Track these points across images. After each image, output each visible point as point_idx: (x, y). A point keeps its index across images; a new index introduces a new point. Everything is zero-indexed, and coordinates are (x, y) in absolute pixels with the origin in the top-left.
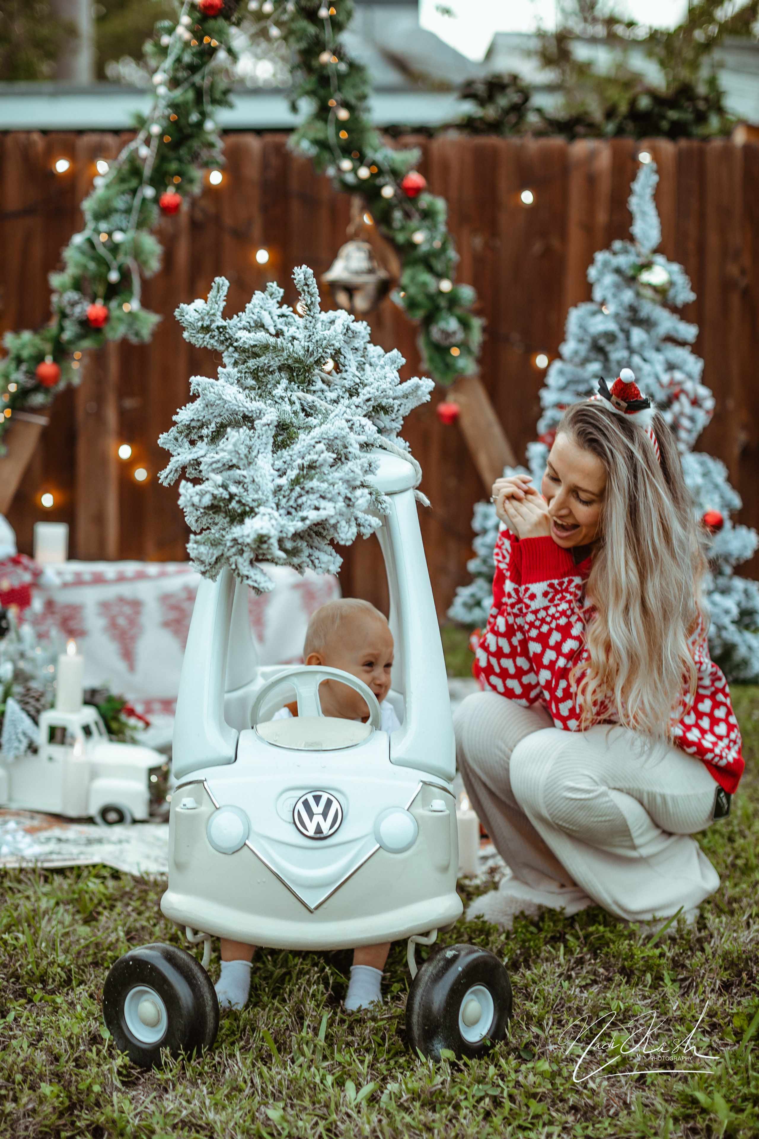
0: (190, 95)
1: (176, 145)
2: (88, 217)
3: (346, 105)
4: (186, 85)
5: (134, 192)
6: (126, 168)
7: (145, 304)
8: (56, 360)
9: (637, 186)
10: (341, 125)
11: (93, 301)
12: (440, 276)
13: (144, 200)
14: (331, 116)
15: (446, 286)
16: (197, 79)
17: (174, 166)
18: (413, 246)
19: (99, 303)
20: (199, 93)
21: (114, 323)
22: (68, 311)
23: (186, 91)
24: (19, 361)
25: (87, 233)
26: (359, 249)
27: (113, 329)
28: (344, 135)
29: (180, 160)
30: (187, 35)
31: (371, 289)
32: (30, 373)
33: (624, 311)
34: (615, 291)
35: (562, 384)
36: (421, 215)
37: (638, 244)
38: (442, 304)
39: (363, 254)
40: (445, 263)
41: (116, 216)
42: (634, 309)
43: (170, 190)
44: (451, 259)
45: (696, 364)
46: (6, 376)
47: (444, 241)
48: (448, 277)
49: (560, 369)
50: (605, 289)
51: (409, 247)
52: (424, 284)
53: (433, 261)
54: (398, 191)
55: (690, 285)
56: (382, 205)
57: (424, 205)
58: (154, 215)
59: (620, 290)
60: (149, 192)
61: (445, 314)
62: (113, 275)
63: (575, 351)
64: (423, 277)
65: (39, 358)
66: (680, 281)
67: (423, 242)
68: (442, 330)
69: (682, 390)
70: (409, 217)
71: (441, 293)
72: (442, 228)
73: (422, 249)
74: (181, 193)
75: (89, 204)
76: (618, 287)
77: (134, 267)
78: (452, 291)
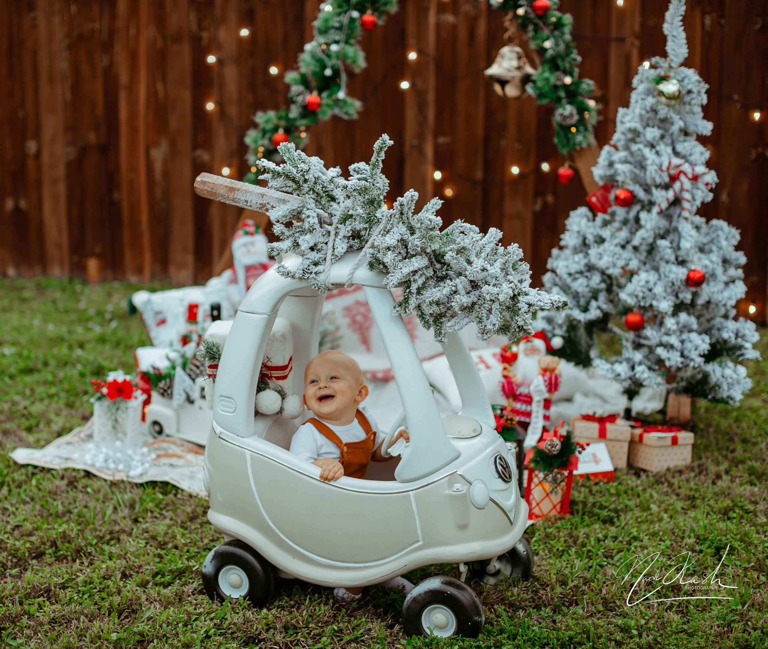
2: (315, 32)
5: (345, 14)
7: (351, 93)
11: (311, 92)
13: (352, 20)
15: (568, 80)
18: (545, 50)
19: (315, 93)
21: (324, 108)
22: (296, 99)
24: (264, 132)
25: (313, 43)
26: (512, 51)
27: (324, 113)
31: (517, 82)
33: (647, 112)
34: (643, 96)
35: (606, 163)
36: (551, 27)
37: (668, 59)
38: (562, 94)
39: (514, 56)
40: (570, 63)
41: (332, 31)
42: (654, 111)
43: (369, 12)
44: (575, 60)
45: (702, 154)
46: (255, 141)
47: (568, 47)
48: (571, 74)
49: (609, 152)
50: (639, 94)
51: (542, 51)
52: (547, 80)
53: (560, 62)
54: (530, 10)
55: (704, 91)
56: (520, 21)
57: (554, 19)
58: (358, 31)
59: (648, 95)
60: (355, 14)
61: (564, 101)
62: (328, 72)
63: (619, 140)
64: (547, 74)
65: (275, 129)
66: (695, 90)
67: (552, 48)
68: (561, 115)
69: (681, 172)
70: (542, 29)
71: (565, 86)
72: (568, 37)
73: (550, 53)
74: (377, 14)
75: (317, 24)
76: (649, 92)
77: (342, 67)
78: (572, 84)
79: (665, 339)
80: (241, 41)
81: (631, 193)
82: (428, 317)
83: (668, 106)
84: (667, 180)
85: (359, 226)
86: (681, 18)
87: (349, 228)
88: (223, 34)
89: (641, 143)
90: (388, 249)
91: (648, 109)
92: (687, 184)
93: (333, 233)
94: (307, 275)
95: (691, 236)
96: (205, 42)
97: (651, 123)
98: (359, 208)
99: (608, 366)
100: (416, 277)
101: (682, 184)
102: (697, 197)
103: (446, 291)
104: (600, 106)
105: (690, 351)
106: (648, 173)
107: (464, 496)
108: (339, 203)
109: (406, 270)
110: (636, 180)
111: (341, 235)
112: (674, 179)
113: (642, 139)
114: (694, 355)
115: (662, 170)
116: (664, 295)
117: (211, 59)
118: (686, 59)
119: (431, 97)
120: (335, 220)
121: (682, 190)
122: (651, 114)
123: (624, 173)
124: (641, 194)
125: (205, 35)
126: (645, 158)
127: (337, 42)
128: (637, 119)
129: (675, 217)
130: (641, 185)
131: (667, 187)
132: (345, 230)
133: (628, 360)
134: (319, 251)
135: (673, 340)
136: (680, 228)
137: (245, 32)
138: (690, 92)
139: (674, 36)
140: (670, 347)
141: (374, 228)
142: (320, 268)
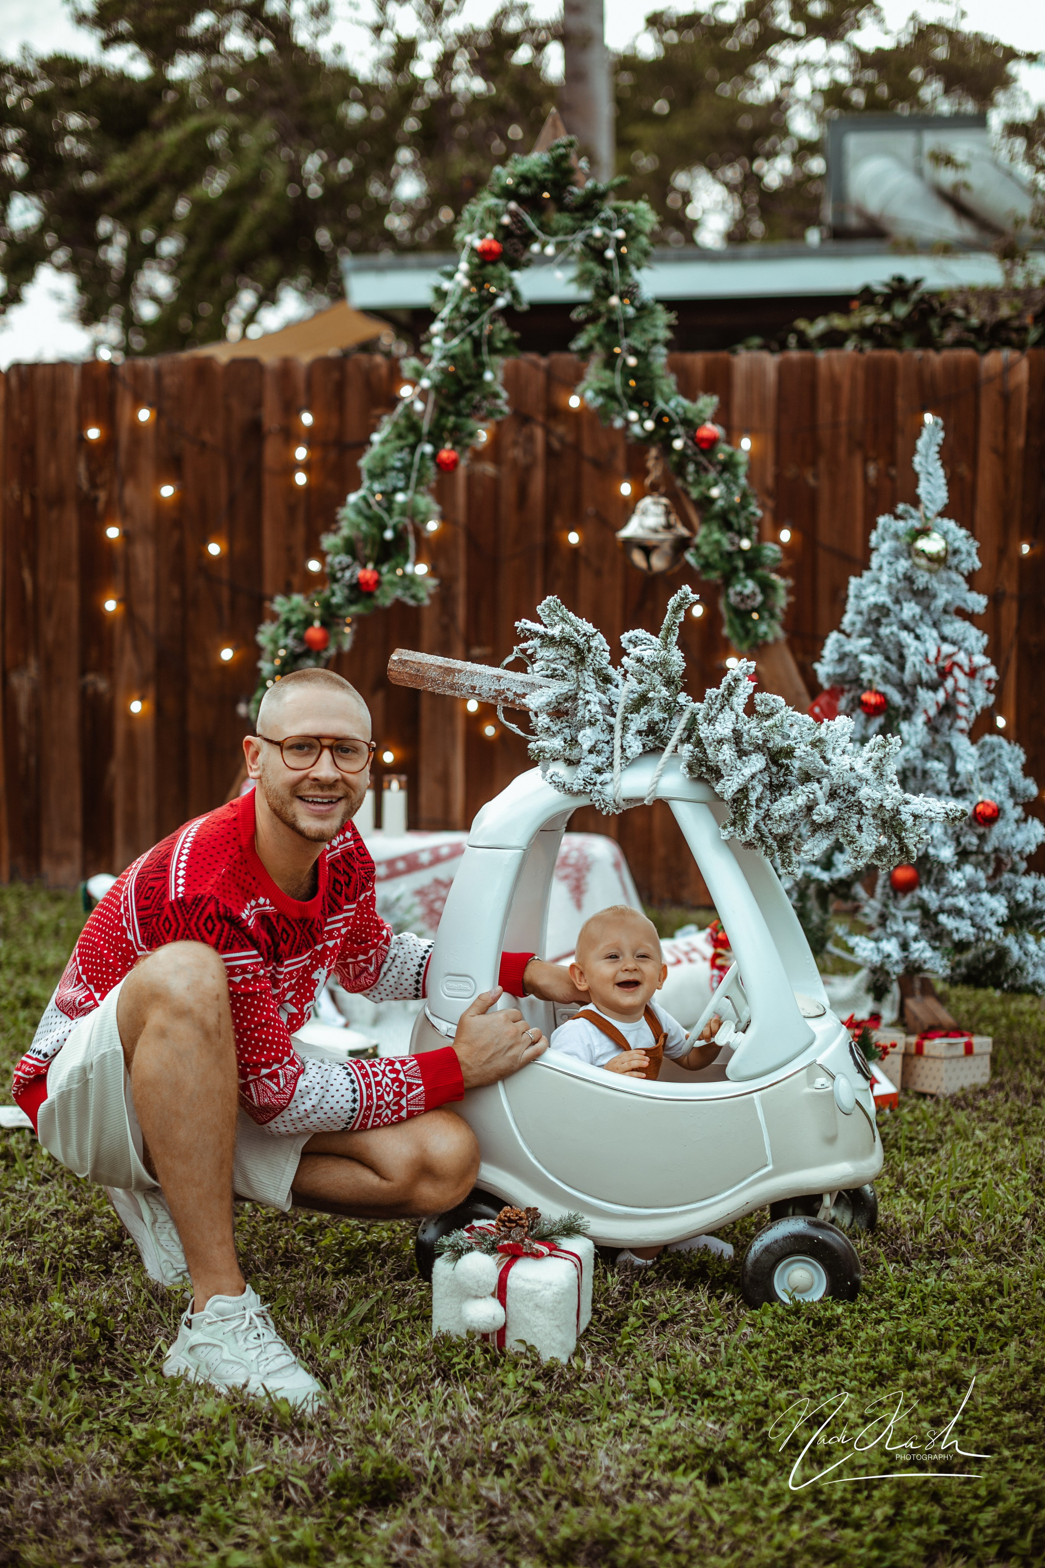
0: (468, 346)
1: (455, 398)
2: (365, 476)
3: (634, 352)
4: (462, 335)
5: (413, 448)
6: (403, 422)
8: (325, 624)
9: (920, 444)
10: (629, 373)
11: (364, 565)
12: (741, 534)
13: (423, 455)
14: (619, 363)
15: (745, 544)
16: (474, 328)
17: (451, 421)
18: (711, 501)
19: (371, 567)
20: (477, 343)
21: (386, 588)
22: (339, 575)
23: (463, 341)
24: (288, 625)
25: (362, 492)
26: (656, 503)
27: (385, 593)
28: (632, 383)
29: (458, 414)
30: (465, 282)
31: (666, 547)
32: (299, 639)
33: (899, 580)
34: (892, 559)
35: (836, 656)
36: (719, 468)
37: (922, 507)
38: (740, 564)
39: (660, 510)
40: (747, 519)
41: (393, 474)
42: (909, 579)
43: (448, 446)
44: (753, 514)
45: (978, 639)
46: (275, 641)
47: (744, 496)
48: (748, 535)
49: (838, 641)
50: (883, 556)
51: (706, 502)
52: (718, 543)
53: (732, 518)
54: (690, 443)
55: (974, 551)
56: (675, 458)
57: (721, 456)
58: (432, 472)
59: (897, 558)
60: (428, 449)
61: (742, 575)
62: (389, 535)
63: (853, 624)
64: (716, 536)
65: (308, 622)
66: (964, 548)
67: (721, 497)
68: (740, 594)
69: (955, 664)
70: (706, 470)
71: (741, 551)
72: (743, 481)
73: (721, 503)
74: (458, 448)
75: (364, 462)
76: (897, 554)
77: (410, 528)
78: (752, 549)
79: (949, 901)
80: (159, 502)
81: (883, 695)
82: (770, 841)
83: (930, 571)
84: (935, 675)
85: (657, 714)
86: (936, 449)
87: (646, 718)
88: (130, 493)
89: (890, 624)
90: (720, 742)
91: (901, 576)
92: (963, 682)
93: (618, 728)
94: (589, 787)
95: (971, 755)
96: (101, 505)
97: (901, 597)
98: (664, 689)
99: (872, 944)
100: (755, 783)
101: (956, 681)
102: (977, 700)
103: (801, 800)
104: (790, 582)
105: (983, 918)
106: (909, 666)
107: (831, 1094)
108: (617, 686)
109: (747, 772)
110: (885, 678)
111: (633, 728)
112: (944, 673)
113: (892, 618)
114: (990, 922)
115: (928, 662)
116: (945, 838)
117: (113, 533)
118: (946, 506)
119: (461, 587)
120: (619, 710)
121: (956, 689)
122: (903, 584)
123: (873, 668)
124: (896, 697)
125: (102, 495)
126: (900, 646)
127: (404, 490)
128: (884, 591)
129: (945, 729)
130: (894, 685)
131: (933, 687)
132: (639, 721)
133: (896, 934)
134: (599, 753)
135: (962, 902)
136: (954, 744)
137: (167, 491)
138: (956, 552)
139: (929, 474)
140: (958, 912)
141: (675, 720)
142: (606, 776)
